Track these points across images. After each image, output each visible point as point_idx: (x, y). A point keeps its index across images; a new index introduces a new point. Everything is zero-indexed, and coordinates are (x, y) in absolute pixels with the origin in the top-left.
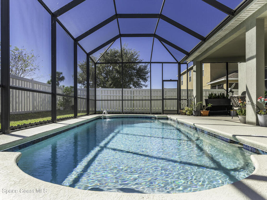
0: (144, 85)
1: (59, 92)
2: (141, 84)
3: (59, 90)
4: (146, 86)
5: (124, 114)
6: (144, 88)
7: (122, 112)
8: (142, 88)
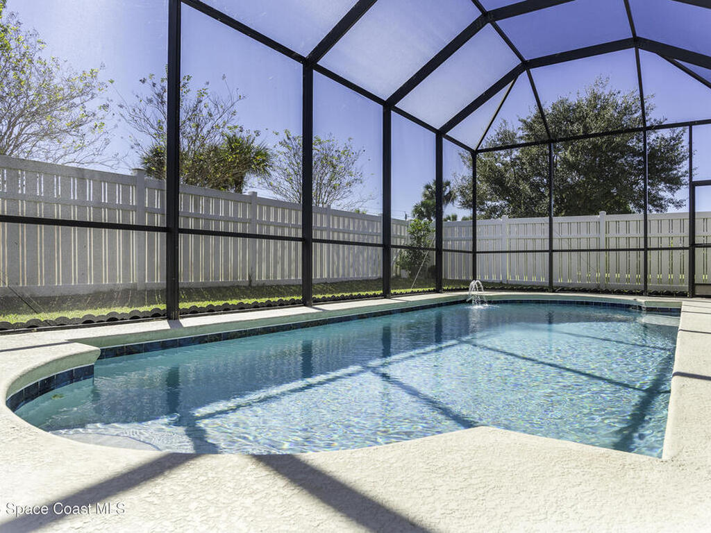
0: (671, 201)
1: (401, 233)
2: (662, 199)
3: (401, 228)
4: (678, 205)
5: (554, 291)
6: (671, 209)
7: (548, 285)
8: (666, 210)
